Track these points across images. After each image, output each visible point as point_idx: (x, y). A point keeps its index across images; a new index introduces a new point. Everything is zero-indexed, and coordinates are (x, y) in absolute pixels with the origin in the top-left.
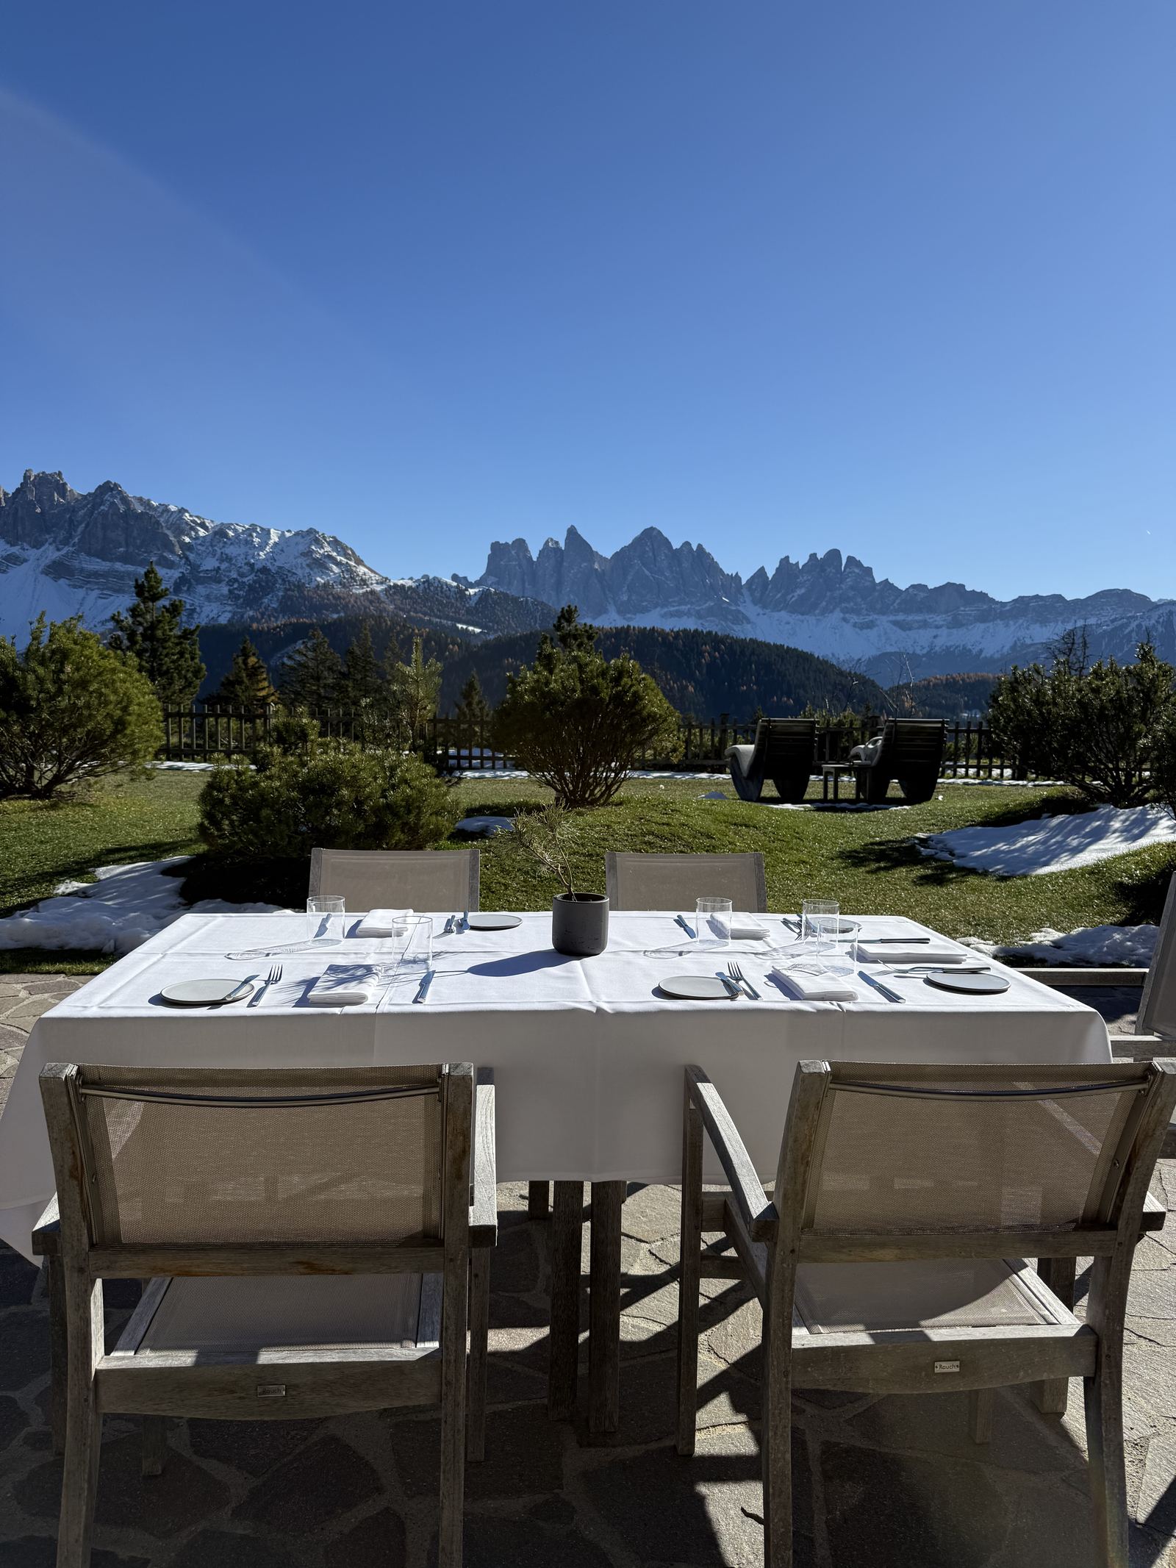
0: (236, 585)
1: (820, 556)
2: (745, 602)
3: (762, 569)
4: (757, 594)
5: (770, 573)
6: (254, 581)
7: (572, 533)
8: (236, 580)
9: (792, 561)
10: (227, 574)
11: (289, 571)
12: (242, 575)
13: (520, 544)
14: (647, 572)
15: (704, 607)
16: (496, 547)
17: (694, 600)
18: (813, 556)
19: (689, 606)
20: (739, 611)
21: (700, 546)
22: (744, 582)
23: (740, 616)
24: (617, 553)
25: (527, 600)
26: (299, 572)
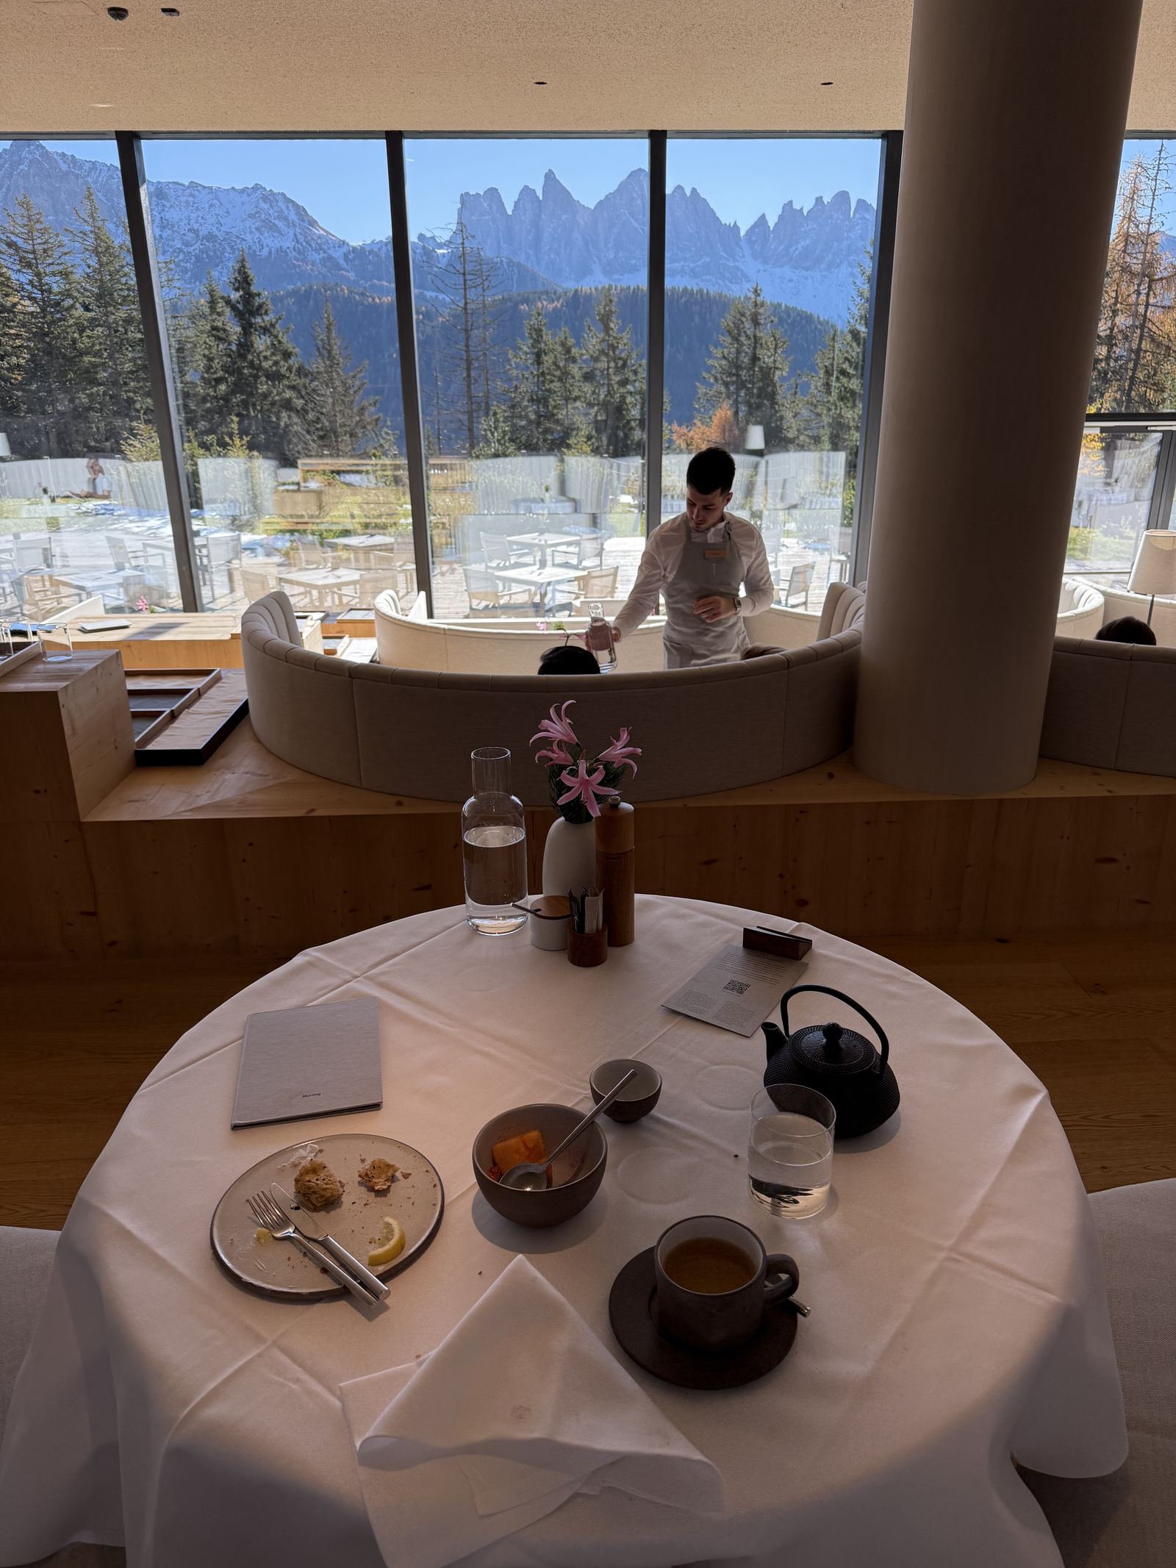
0: (181, 257)
1: (827, 200)
2: (744, 257)
3: (763, 216)
4: (758, 248)
5: (772, 221)
6: (201, 251)
7: (550, 176)
8: (181, 250)
9: (796, 206)
10: (171, 243)
11: (237, 237)
12: (187, 244)
13: (493, 193)
14: (635, 224)
15: (699, 263)
16: (465, 198)
17: (688, 255)
18: (819, 200)
19: (683, 263)
20: (738, 267)
21: (694, 190)
22: (743, 233)
23: (739, 273)
24: (601, 202)
25: (502, 261)
26: (248, 237)
